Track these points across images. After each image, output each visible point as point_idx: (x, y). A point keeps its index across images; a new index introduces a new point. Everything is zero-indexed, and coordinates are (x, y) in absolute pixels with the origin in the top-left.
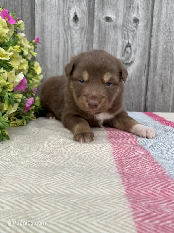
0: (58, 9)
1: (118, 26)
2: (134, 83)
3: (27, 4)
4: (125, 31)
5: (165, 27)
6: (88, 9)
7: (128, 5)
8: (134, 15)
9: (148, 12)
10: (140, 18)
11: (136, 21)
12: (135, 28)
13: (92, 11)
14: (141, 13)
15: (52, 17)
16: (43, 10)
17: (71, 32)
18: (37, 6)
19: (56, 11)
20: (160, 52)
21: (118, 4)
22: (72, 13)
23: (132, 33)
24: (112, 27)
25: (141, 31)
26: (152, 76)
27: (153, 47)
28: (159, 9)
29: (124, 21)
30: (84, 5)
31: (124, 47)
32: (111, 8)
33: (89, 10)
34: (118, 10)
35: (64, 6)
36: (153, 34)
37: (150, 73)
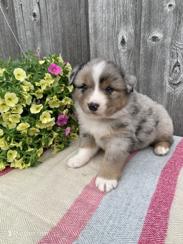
1: (165, 45)
3: (84, 34)
4: (174, 49)
6: (134, 30)
17: (119, 55)
18: (91, 35)
19: (106, 37)
22: (119, 37)
24: (159, 47)
29: (172, 39)
30: (131, 28)
31: (172, 66)
32: (158, 27)
33: (136, 32)
35: (113, 31)
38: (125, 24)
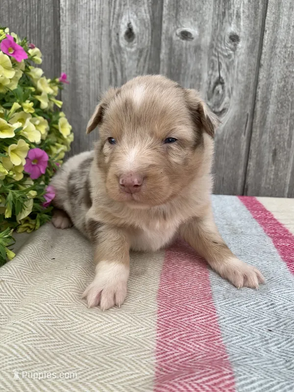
0: (100, 18)
1: (202, 47)
2: (228, 146)
3: (47, 8)
4: (215, 56)
5: (284, 50)
6: (150, 16)
7: (222, 10)
8: (231, 29)
9: (256, 24)
10: (241, 35)
11: (234, 38)
12: (231, 52)
13: (157, 22)
14: (243, 25)
15: (90, 31)
16: (74, 19)
17: (121, 57)
18: (64, 12)
19: (96, 20)
20: (274, 94)
21: (204, 9)
22: (123, 24)
23: (227, 60)
24: (192, 50)
25: (242, 57)
26: (258, 133)
27: (261, 84)
28: (276, 18)
29: (213, 39)
30: (145, 10)
31: (212, 84)
32: (191, 16)
33: (154, 18)
34: (203, 19)
35: (110, 12)
36: (262, 62)
37: (254, 130)
38: (133, 3)
